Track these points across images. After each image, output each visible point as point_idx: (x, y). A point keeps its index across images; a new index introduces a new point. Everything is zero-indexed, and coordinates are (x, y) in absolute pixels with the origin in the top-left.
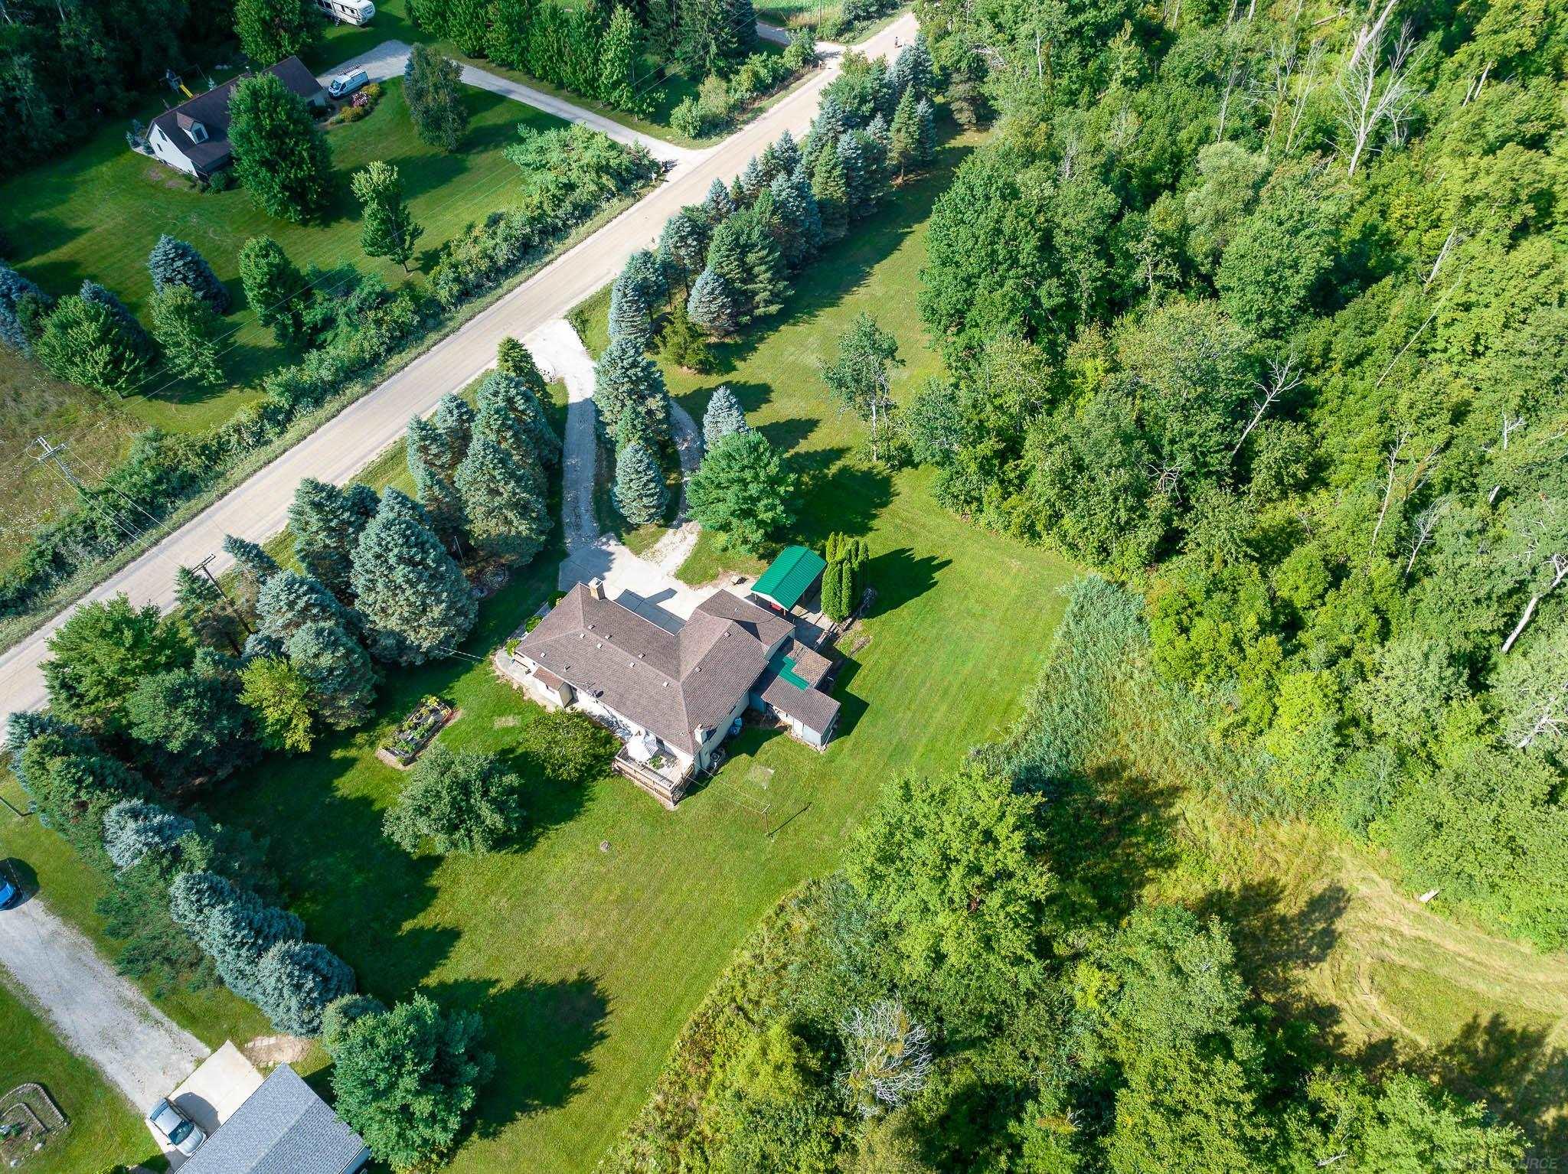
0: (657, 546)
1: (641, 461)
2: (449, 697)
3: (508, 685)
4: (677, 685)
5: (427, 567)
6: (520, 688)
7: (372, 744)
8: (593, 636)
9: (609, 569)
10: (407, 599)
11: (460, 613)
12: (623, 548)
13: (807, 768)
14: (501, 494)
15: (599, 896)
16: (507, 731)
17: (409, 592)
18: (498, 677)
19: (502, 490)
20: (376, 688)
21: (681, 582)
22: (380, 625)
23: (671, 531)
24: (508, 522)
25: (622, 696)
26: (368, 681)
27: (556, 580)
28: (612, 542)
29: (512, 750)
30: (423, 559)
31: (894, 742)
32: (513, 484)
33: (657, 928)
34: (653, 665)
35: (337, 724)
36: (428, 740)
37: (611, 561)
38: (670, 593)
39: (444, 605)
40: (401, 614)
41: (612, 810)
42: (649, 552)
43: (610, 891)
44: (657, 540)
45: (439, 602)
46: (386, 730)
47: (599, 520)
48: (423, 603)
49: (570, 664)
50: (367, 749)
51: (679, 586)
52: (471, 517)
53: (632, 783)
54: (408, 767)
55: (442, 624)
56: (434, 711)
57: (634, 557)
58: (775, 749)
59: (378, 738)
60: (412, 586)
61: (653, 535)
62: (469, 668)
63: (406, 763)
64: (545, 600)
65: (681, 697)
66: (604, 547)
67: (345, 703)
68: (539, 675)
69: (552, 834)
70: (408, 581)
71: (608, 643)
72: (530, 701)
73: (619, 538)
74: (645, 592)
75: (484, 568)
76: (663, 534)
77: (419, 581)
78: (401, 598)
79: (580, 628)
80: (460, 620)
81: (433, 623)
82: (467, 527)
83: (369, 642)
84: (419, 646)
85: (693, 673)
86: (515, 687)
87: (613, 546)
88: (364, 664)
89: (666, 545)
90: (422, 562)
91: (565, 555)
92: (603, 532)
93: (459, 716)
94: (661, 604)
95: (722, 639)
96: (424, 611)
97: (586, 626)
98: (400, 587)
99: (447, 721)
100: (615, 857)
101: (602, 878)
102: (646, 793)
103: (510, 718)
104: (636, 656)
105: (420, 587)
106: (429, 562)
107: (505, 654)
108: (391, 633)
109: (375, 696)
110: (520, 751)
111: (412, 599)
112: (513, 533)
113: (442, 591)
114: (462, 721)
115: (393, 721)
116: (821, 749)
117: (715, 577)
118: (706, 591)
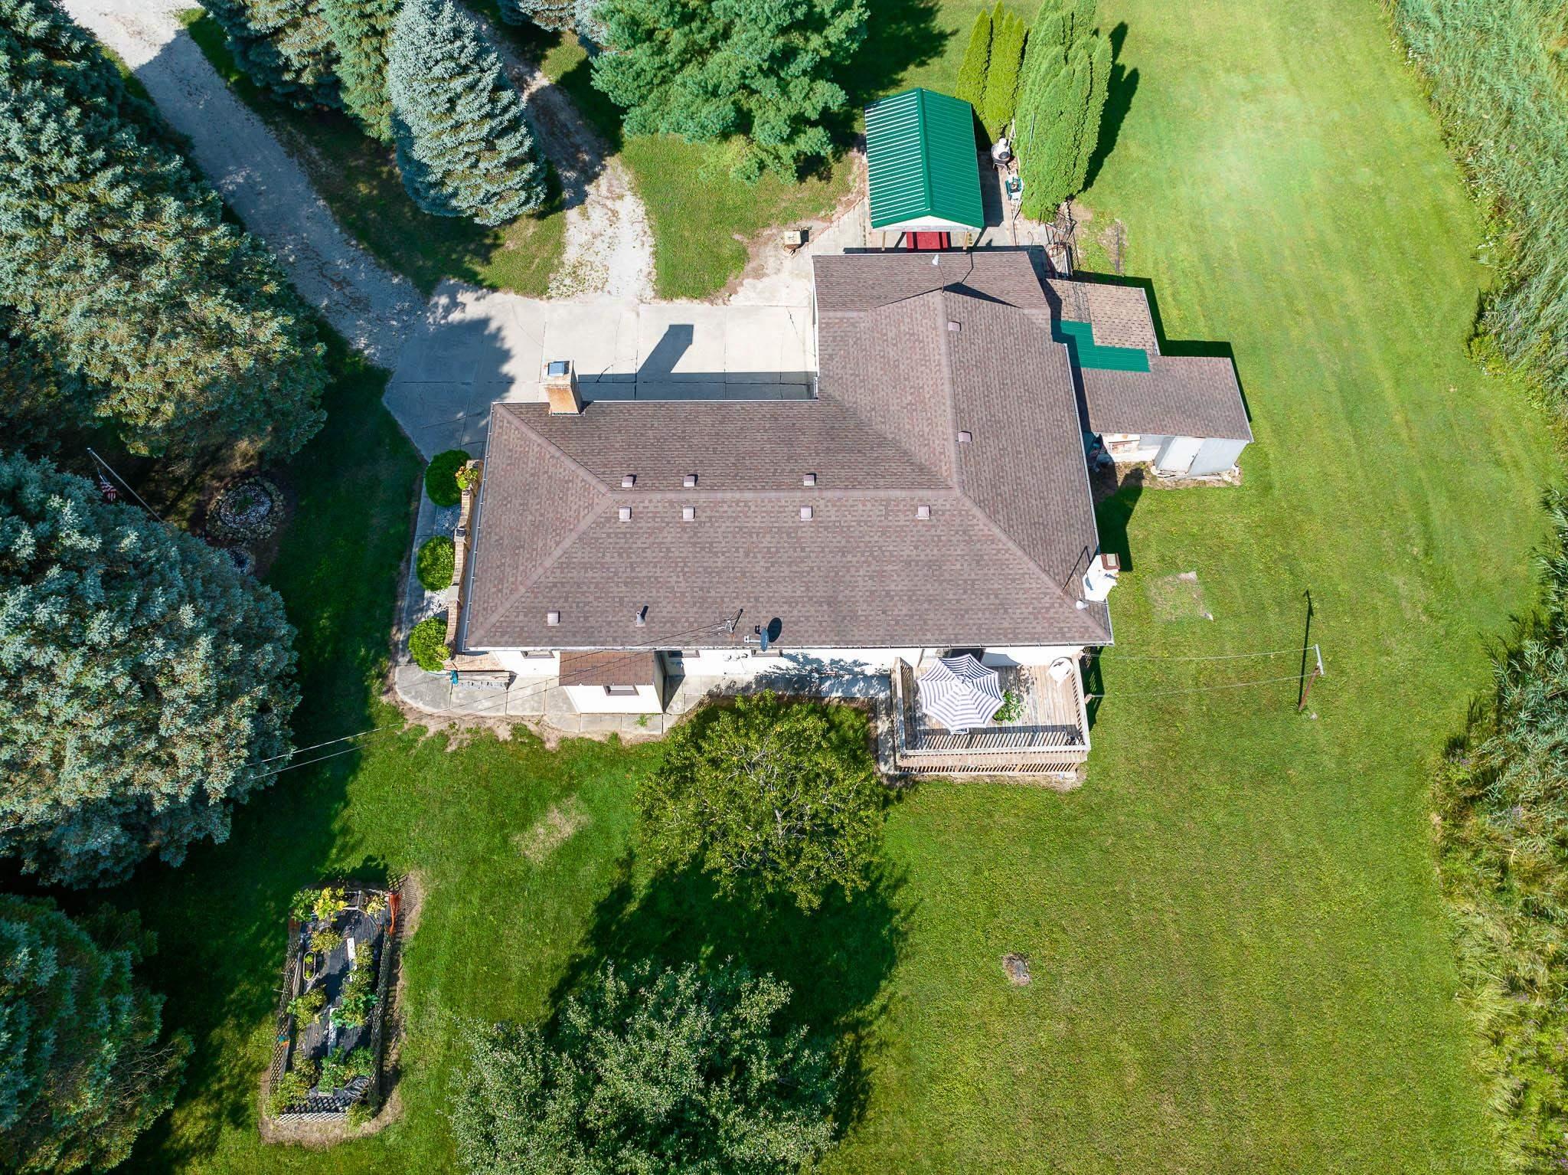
0: (571, 255)
1: (458, 33)
2: (354, 862)
3: (482, 740)
4: (953, 498)
5: (76, 562)
6: (518, 730)
7: (239, 1115)
8: (654, 500)
9: (505, 356)
10: (78, 691)
11: (252, 638)
12: (498, 297)
13: (1236, 528)
14: (149, 258)
15: (1100, 1096)
16: (573, 850)
17: (69, 669)
18: (443, 737)
19: (149, 239)
20: (147, 974)
21: (682, 303)
22: (36, 809)
23: (572, 215)
24: (221, 338)
25: (832, 602)
26: (112, 987)
27: (400, 441)
28: (466, 297)
29: (623, 893)
30: (44, 544)
31: (1332, 388)
32: (171, 206)
33: (1280, 1074)
34: (853, 484)
35: (101, 1154)
36: (387, 1003)
37: (496, 336)
38: (679, 337)
39: (204, 643)
40: (85, 746)
41: (960, 875)
42: (560, 279)
43: (1113, 1066)
44: (560, 247)
45: (184, 640)
46: (249, 1051)
47: (396, 267)
48: (137, 672)
49: (642, 599)
50: (230, 1137)
51: (683, 310)
52: (99, 372)
53: (949, 784)
54: (389, 1112)
55: (226, 695)
56: (342, 924)
57: (537, 302)
58: (1155, 526)
59: (243, 1086)
60: (65, 644)
61: (541, 240)
62: (352, 762)
63: (374, 1100)
64: (410, 494)
65: (980, 521)
66: (456, 316)
67: (89, 1099)
68: (572, 673)
69: (881, 1028)
70: (43, 636)
71: (703, 497)
72: (569, 745)
73: (475, 282)
74: (629, 360)
75: (200, 507)
76: (562, 226)
77: (80, 616)
78: (55, 701)
79: (604, 499)
80: (266, 656)
81: (204, 708)
82: (104, 411)
83: (30, 867)
84: (200, 795)
85: (964, 452)
86: (504, 733)
87: (473, 306)
88: (67, 950)
89: (587, 247)
90: (46, 551)
91: (376, 378)
92: (427, 287)
93: (417, 890)
94: (681, 367)
95: (954, 343)
96: (150, 692)
97: (615, 487)
98: (28, 668)
99: (399, 924)
100: (1057, 978)
101: (1072, 1045)
102: (998, 786)
103: (555, 816)
104: (798, 486)
105: (98, 630)
106: (75, 540)
107: (417, 673)
108: (90, 812)
109: (157, 1003)
110: (642, 882)
111: (95, 681)
112: (245, 362)
113: (174, 608)
114: (437, 901)
115: (255, 1013)
116: (1232, 475)
117: (742, 257)
118: (747, 293)
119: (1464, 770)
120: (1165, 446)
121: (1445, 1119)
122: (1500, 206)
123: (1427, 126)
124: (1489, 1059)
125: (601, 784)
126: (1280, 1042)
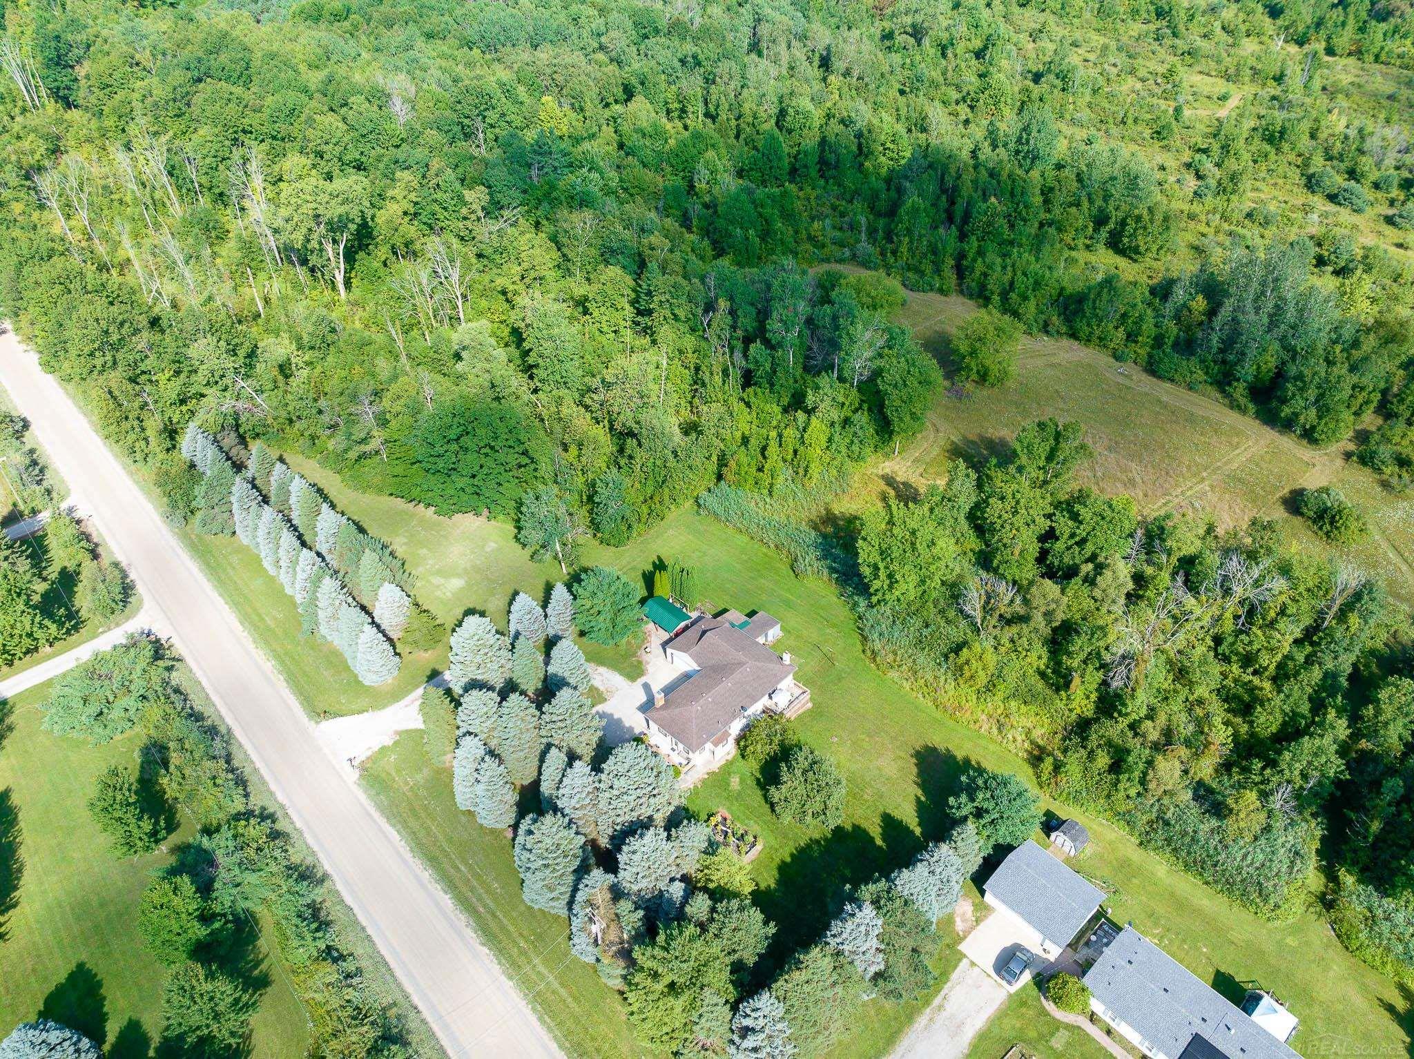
0: (602, 689)
3: (704, 781)
6: (708, 774)
16: (742, 781)
21: (639, 680)
29: (758, 779)
33: (887, 721)
42: (606, 695)
43: (863, 740)
51: (642, 681)
53: (794, 717)
57: (608, 703)
65: (759, 664)
72: (721, 768)
79: (693, 709)
93: (724, 811)
103: (732, 780)
104: (723, 682)
110: (759, 776)
114: (729, 809)
116: (781, 634)
117: (640, 662)
118: (650, 669)
119: (869, 653)
120: (766, 636)
121: (916, 708)
122: (777, 546)
123: (745, 539)
124: (914, 694)
125: (734, 768)
126: (883, 717)
